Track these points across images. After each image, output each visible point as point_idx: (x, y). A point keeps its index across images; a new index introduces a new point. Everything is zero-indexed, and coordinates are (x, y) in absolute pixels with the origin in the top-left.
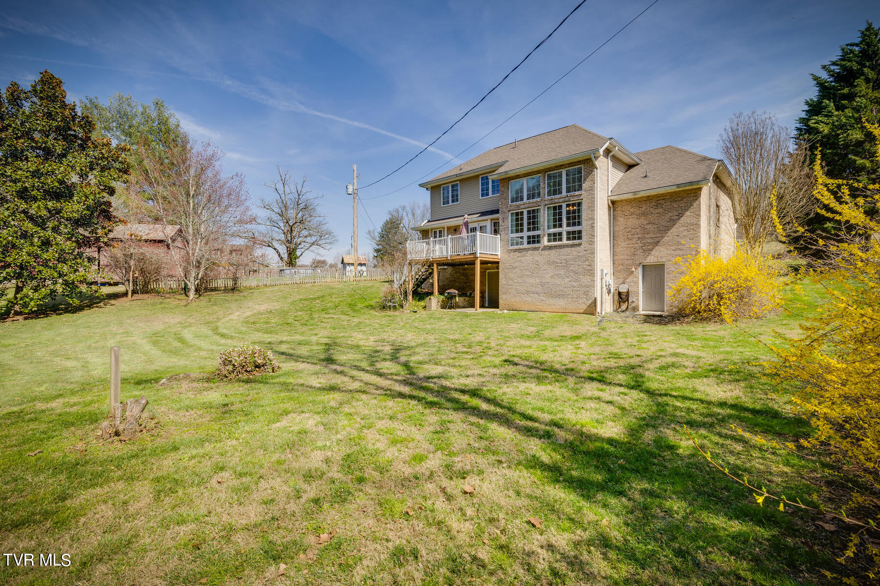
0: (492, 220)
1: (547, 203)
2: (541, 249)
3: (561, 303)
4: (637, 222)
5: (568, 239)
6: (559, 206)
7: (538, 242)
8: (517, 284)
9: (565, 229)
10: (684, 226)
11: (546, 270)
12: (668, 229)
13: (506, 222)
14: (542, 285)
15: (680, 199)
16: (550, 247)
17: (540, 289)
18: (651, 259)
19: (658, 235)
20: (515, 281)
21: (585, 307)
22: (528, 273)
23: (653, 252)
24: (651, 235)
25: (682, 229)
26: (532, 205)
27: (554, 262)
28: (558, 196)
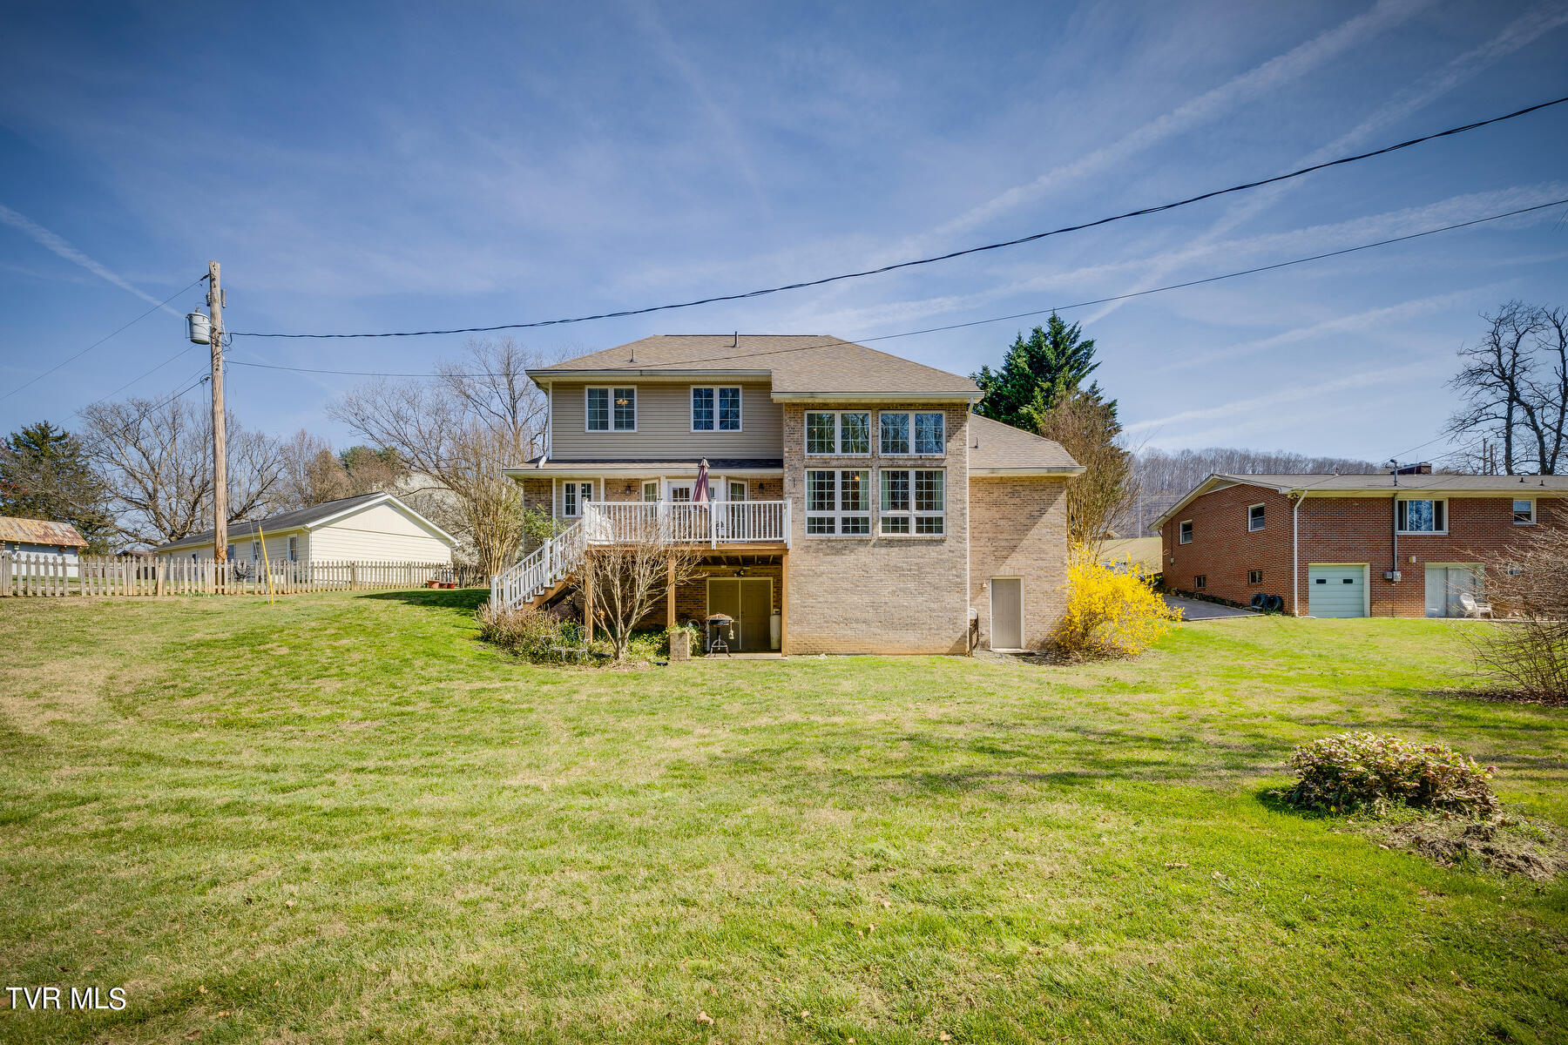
0: (728, 478)
1: (883, 463)
2: (872, 543)
3: (911, 638)
4: (988, 514)
5: (919, 530)
6: (903, 472)
7: (866, 530)
8: (826, 605)
9: (913, 513)
10: (1047, 527)
11: (881, 581)
12: (1027, 528)
13: (799, 486)
14: (875, 606)
15: (1041, 488)
16: (890, 541)
17: (870, 615)
18: (1005, 571)
19: (1015, 537)
20: (821, 599)
21: (951, 644)
22: (846, 585)
23: (1008, 562)
24: (1005, 536)
25: (1044, 531)
26: (854, 462)
27: (896, 568)
28: (901, 455)
